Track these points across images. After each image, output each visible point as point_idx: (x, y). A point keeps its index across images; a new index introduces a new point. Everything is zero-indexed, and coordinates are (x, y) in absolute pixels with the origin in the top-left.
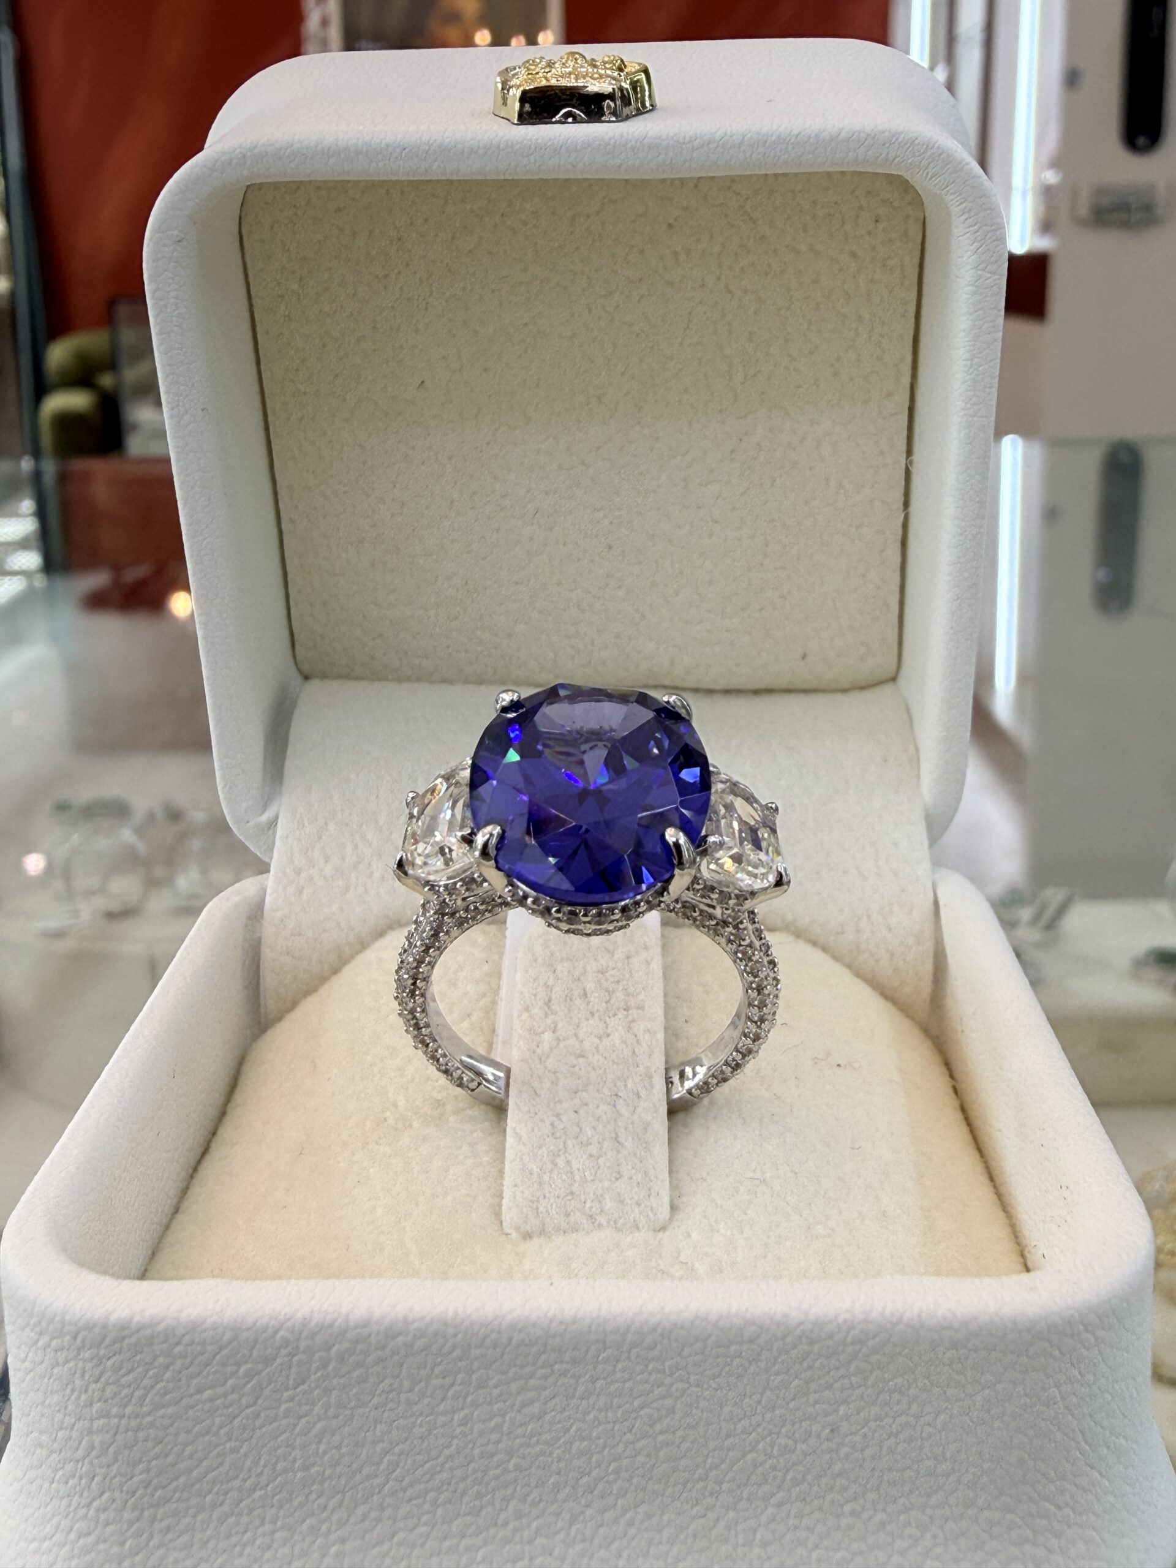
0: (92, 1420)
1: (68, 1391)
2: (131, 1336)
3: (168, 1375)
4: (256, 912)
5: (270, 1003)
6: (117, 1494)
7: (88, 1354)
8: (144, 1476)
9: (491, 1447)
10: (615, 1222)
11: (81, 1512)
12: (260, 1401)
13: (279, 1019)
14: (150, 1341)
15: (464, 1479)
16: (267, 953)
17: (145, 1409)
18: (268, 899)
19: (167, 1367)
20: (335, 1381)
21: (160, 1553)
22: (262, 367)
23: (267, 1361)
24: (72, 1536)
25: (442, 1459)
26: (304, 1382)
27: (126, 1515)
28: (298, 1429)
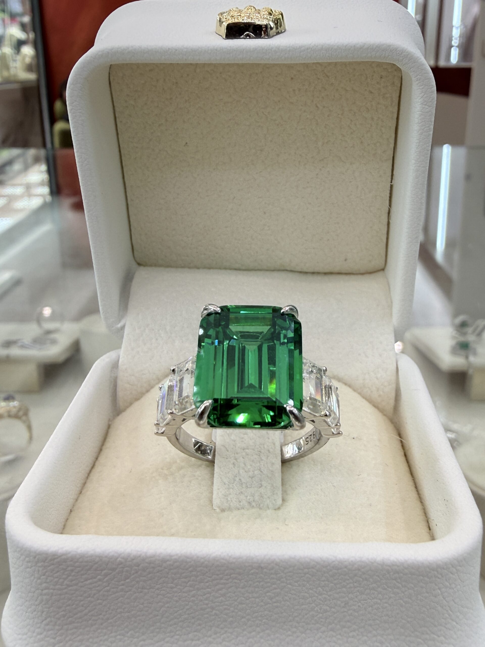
0: (42, 590)
1: (32, 578)
2: (57, 558)
3: (73, 574)
4: (115, 365)
5: (121, 403)
6: (53, 619)
7: (40, 564)
8: (63, 613)
9: (205, 606)
10: (259, 505)
11: (38, 625)
12: (110, 585)
13: (124, 410)
14: (65, 561)
15: (193, 618)
16: (119, 383)
17: (64, 587)
18: (120, 360)
19: (72, 571)
20: (141, 578)
21: (71, 642)
22: (119, 136)
23: (114, 570)
24: (35, 634)
25: (185, 610)
26: (128, 579)
27: (57, 627)
28: (126, 597)
